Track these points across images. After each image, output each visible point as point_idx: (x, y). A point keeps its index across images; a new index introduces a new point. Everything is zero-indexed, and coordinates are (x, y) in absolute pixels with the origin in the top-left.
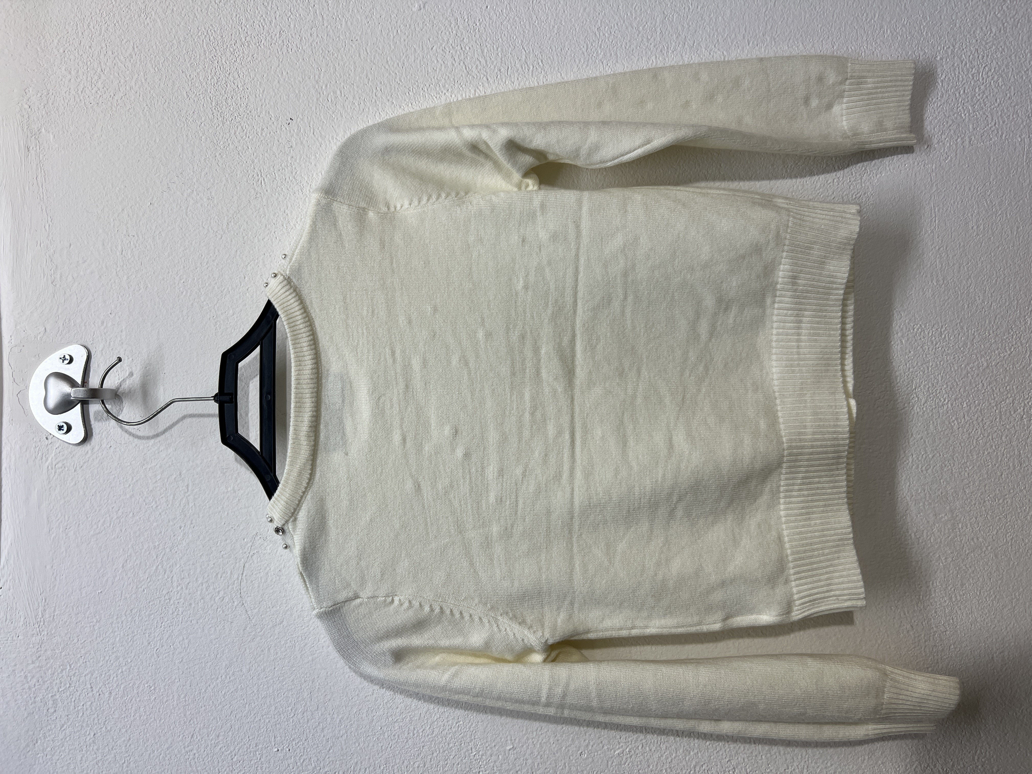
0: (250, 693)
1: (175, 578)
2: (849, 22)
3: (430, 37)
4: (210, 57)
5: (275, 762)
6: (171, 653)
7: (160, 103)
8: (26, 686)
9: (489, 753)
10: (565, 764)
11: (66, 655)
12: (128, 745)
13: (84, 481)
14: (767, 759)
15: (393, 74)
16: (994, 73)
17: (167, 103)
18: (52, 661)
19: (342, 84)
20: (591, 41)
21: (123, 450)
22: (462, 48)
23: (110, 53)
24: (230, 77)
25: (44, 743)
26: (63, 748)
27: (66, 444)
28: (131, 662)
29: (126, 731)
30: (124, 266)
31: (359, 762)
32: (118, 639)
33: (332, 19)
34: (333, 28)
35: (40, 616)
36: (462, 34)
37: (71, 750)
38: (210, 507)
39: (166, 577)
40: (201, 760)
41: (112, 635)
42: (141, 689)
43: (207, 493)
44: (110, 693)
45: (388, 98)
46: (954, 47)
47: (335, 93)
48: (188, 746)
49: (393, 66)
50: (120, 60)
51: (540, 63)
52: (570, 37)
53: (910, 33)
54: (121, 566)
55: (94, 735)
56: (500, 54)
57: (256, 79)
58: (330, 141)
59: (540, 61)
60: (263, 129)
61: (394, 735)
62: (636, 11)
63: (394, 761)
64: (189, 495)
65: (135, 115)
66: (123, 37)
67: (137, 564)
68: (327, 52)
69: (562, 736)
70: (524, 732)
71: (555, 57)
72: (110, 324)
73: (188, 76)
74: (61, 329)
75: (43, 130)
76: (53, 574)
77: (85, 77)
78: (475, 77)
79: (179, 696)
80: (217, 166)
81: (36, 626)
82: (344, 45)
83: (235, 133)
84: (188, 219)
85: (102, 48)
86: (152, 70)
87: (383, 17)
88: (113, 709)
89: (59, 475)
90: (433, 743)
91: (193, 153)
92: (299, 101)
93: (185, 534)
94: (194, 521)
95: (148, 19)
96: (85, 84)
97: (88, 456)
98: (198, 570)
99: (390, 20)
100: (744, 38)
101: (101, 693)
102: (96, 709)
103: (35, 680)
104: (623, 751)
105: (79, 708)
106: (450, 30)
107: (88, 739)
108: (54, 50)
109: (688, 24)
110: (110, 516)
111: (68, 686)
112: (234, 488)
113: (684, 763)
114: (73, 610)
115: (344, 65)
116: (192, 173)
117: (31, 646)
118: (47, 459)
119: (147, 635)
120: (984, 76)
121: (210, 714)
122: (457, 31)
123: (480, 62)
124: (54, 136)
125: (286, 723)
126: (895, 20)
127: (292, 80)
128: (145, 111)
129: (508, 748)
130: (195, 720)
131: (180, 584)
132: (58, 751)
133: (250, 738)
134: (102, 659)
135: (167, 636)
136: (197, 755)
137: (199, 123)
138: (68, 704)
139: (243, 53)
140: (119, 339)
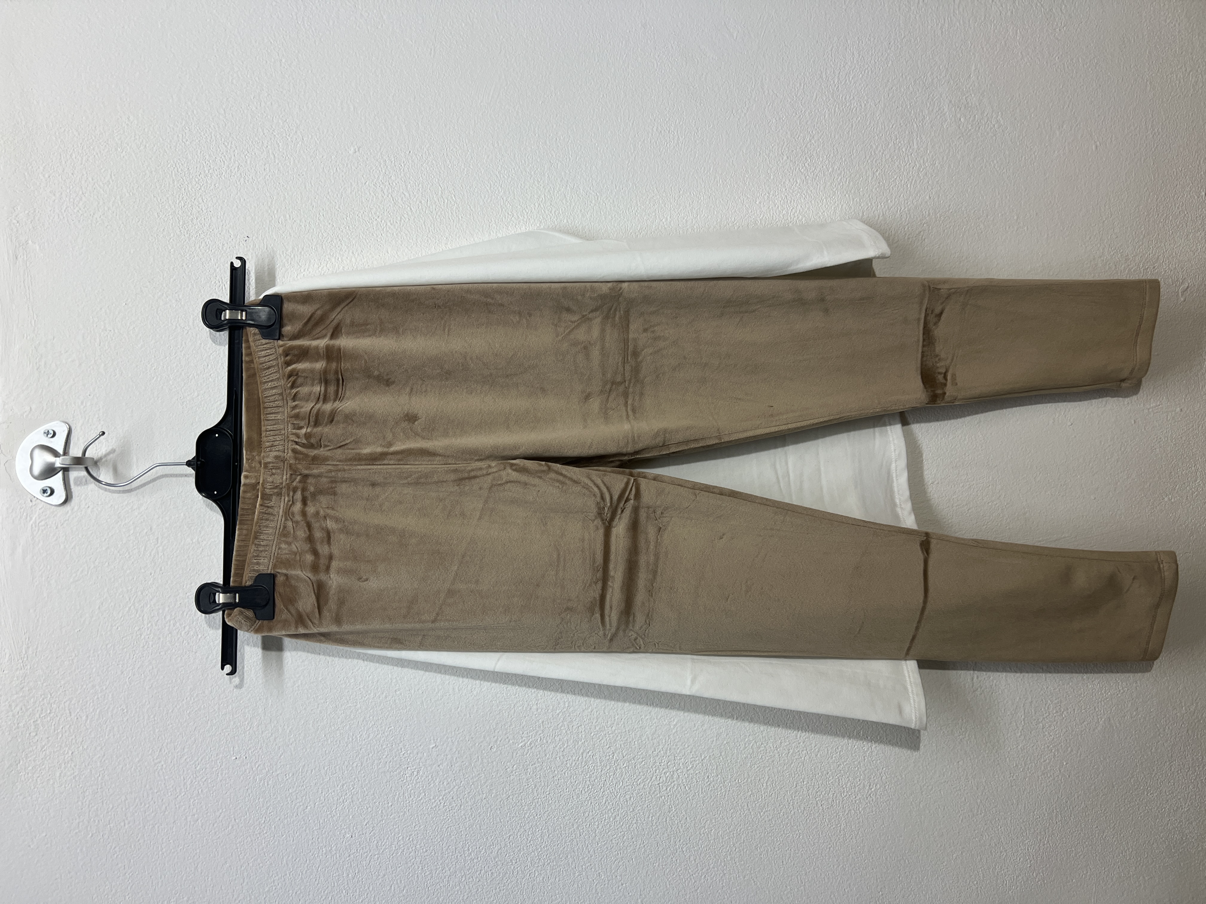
0: (211, 711)
1: (146, 617)
2: (691, 174)
3: (363, 174)
4: (178, 185)
5: (233, 768)
6: (142, 680)
7: (134, 222)
8: (10, 714)
9: (415, 752)
10: (478, 757)
11: (47, 686)
12: (103, 760)
13: (64, 537)
14: (639, 744)
15: (334, 203)
16: (799, 215)
17: (140, 222)
18: (34, 691)
19: (291, 209)
20: (494, 181)
21: (99, 509)
22: (390, 184)
23: (90, 179)
24: (196, 202)
25: (25, 763)
26: (44, 767)
27: (49, 506)
28: (106, 689)
29: (101, 749)
30: (102, 356)
31: (306, 765)
32: (94, 670)
33: (282, 157)
34: (283, 165)
35: (24, 653)
36: (390, 173)
37: (51, 767)
38: (177, 556)
39: (138, 616)
40: (168, 770)
41: (89, 666)
42: (115, 712)
43: (175, 544)
44: (87, 716)
45: (330, 221)
46: (769, 194)
47: (285, 216)
48: (157, 759)
49: (333, 196)
50: (99, 186)
51: (454, 198)
52: (477, 178)
53: (736, 183)
54: (97, 607)
55: (72, 753)
56: (421, 189)
57: (217, 204)
58: (280, 255)
59: (453, 196)
60: (223, 245)
61: (336, 741)
62: (528, 160)
63: (336, 762)
64: (158, 547)
65: (112, 231)
66: (102, 167)
67: (112, 606)
68: (278, 184)
69: (475, 734)
70: (444, 733)
71: (465, 194)
72: (89, 404)
73: (159, 200)
74: (45, 408)
75: (30, 242)
76: (36, 616)
77: (67, 199)
78: (401, 207)
79: (149, 716)
80: (184, 274)
81: (20, 661)
82: (292, 179)
83: (199, 248)
84: (158, 317)
85: (83, 175)
86: (127, 195)
87: (324, 157)
88: (89, 731)
89: (43, 531)
90: (369, 746)
91: (163, 263)
92: (254, 222)
93: (155, 579)
94: (163, 568)
95: (124, 152)
96: (68, 204)
97: (68, 515)
98: (167, 609)
99: (330, 160)
100: (612, 183)
101: (79, 717)
102: (73, 730)
103: (18, 708)
104: (525, 744)
105: (59, 731)
106: (380, 169)
107: (66, 757)
108: (40, 175)
109: (569, 171)
110: (87, 565)
111: (49, 712)
112: (198, 540)
113: (574, 751)
114: (54, 646)
115: (292, 194)
116: (162, 279)
117: (15, 679)
118: (31, 519)
119: (120, 666)
120: (792, 217)
121: (176, 731)
122: (386, 171)
123: (405, 195)
124: (40, 247)
125: (243, 735)
126: (725, 173)
127: (248, 205)
128: (121, 227)
129: (431, 746)
130: (163, 737)
131: (150, 622)
132: (39, 769)
133: (212, 749)
134: (80, 687)
135: (138, 666)
136: (164, 766)
137: (168, 239)
138: (48, 727)
139: (207, 182)
140: (97, 416)
